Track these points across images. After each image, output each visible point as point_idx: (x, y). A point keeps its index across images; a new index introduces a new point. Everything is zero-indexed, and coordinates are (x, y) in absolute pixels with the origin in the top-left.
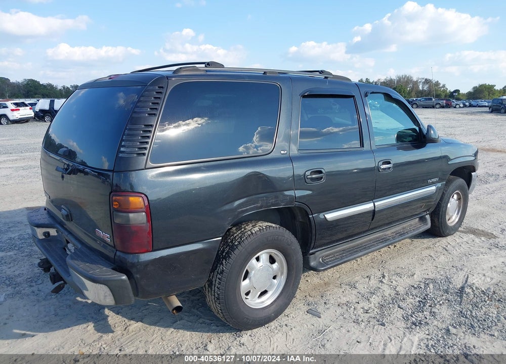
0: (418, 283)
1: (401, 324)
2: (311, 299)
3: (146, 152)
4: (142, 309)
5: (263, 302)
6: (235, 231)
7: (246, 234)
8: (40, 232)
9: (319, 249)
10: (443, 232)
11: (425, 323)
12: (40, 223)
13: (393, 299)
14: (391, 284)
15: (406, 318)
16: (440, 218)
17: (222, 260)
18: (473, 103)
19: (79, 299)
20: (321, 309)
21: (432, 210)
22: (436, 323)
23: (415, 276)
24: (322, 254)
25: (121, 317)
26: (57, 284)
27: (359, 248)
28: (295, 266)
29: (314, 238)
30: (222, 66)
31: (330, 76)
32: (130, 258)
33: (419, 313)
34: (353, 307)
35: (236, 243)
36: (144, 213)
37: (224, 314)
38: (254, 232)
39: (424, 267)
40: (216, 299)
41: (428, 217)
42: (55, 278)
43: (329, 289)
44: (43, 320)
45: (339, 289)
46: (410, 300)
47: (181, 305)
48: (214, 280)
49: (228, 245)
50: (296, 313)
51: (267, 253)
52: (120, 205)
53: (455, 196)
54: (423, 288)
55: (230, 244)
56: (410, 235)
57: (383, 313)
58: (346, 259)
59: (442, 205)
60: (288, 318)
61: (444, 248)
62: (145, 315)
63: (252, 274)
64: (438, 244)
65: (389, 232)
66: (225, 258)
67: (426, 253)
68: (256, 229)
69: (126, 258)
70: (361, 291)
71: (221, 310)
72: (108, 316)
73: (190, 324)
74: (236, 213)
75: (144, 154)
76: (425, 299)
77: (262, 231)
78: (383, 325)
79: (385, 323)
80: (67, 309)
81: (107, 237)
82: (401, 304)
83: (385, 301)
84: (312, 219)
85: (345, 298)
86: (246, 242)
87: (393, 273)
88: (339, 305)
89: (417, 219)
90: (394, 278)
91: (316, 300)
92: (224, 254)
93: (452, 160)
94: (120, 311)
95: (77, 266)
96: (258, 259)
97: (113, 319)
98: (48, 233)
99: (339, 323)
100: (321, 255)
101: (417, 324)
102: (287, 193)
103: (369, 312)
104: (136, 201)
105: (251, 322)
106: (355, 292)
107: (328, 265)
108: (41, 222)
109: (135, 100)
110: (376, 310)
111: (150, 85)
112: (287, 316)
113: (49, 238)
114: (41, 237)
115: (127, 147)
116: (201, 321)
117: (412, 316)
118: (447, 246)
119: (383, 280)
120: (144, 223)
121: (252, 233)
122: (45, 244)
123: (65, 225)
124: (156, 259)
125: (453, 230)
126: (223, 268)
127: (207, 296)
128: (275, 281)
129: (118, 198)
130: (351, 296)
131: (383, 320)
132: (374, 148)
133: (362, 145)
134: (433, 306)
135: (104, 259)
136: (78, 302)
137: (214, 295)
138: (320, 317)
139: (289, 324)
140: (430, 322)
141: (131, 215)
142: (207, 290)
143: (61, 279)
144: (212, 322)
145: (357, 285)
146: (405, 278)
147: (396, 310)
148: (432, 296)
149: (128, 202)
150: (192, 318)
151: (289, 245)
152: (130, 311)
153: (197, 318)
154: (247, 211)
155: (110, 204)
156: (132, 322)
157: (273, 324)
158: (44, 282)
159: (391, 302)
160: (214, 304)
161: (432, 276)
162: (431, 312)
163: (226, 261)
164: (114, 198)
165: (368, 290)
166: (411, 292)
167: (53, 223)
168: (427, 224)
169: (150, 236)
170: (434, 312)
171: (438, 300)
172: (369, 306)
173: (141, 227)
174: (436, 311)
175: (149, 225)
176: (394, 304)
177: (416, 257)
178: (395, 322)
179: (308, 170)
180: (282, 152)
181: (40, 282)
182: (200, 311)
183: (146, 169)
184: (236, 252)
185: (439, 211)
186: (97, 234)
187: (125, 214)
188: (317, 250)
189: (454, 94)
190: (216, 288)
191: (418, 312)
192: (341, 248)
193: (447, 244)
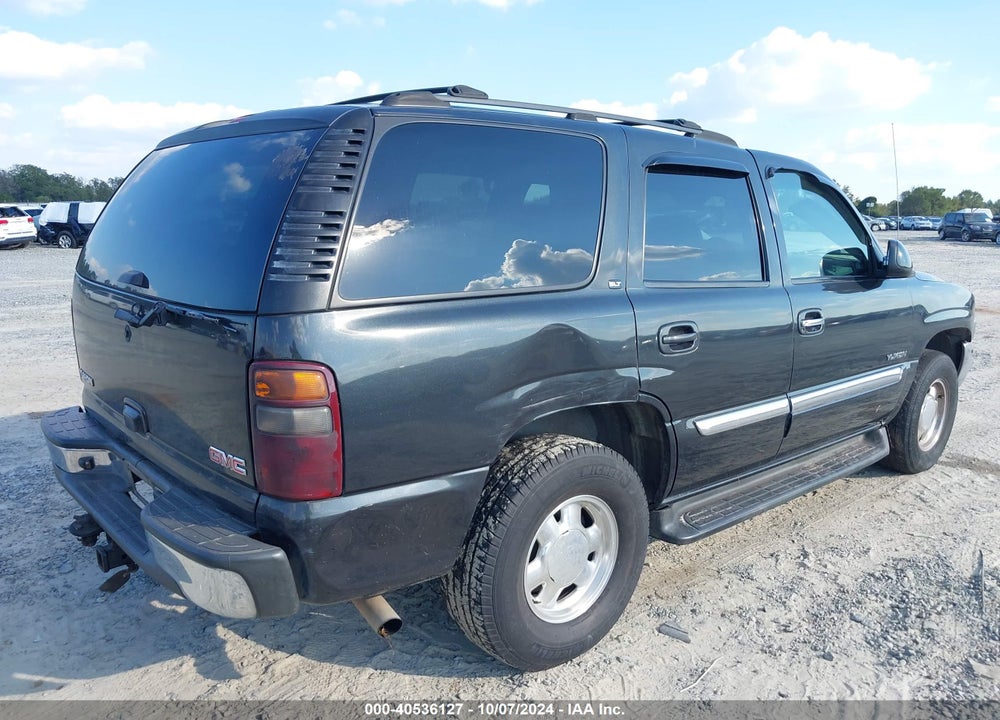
0: (880, 568)
1: (867, 656)
2: (661, 603)
3: (330, 271)
4: (299, 625)
5: (567, 610)
6: (509, 456)
7: (535, 461)
8: (72, 459)
9: (680, 496)
10: (912, 463)
11: (917, 652)
12: (71, 438)
13: (836, 602)
14: (824, 570)
15: (873, 643)
16: (907, 434)
17: (487, 518)
18: (904, 222)
19: (156, 604)
20: (686, 622)
21: (890, 418)
22: (938, 652)
23: (871, 553)
24: (683, 506)
25: (253, 643)
26: (112, 573)
27: (756, 494)
28: (634, 532)
29: (672, 472)
30: (483, 96)
31: (696, 131)
32: (292, 512)
33: (899, 632)
34: (755, 620)
35: (516, 481)
36: (326, 410)
37: (491, 636)
38: (552, 457)
39: (886, 535)
40: (472, 603)
41: (883, 432)
42: (112, 557)
43: (695, 580)
44: (81, 651)
45: (717, 581)
46: (872, 604)
47: (398, 617)
48: (467, 560)
49: (498, 485)
50: (635, 632)
51: (577, 503)
52: (272, 390)
53: (933, 391)
54: (895, 578)
55: (502, 482)
56: (853, 467)
57: (822, 631)
58: (734, 518)
59: (912, 407)
60: (619, 644)
61: (917, 496)
62: (307, 640)
63: (547, 548)
64: (902, 489)
65: (810, 463)
66: (492, 513)
67: (883, 505)
68: (557, 450)
69: (282, 510)
70: (764, 586)
71: (483, 627)
72: (224, 642)
73: (408, 657)
74: (520, 414)
75: (326, 277)
76: (904, 601)
77: (569, 455)
78: (828, 657)
79: (833, 655)
80: (133, 627)
81: (237, 465)
82: (856, 612)
83: (819, 605)
84: (670, 431)
85: (732, 601)
86: (536, 478)
87: (824, 548)
88: (723, 615)
89: (862, 437)
90: (827, 557)
91: (672, 605)
92: (490, 504)
93: (931, 314)
94: (250, 630)
95: (168, 531)
96: (558, 517)
97: (237, 647)
98: (91, 460)
99: (733, 654)
100: (682, 510)
101: (901, 655)
102: (622, 372)
103: (791, 629)
104: (309, 381)
105: (545, 652)
106: (750, 586)
107: (700, 529)
108: (76, 435)
109: (301, 159)
110: (805, 625)
111: (334, 127)
112: (617, 639)
113: (92, 471)
114: (74, 468)
115: (288, 261)
116: (431, 650)
117: (886, 639)
118: (922, 493)
119: (806, 561)
120: (323, 433)
121: (549, 459)
122: (84, 484)
123: (131, 441)
124: (349, 514)
125: (929, 460)
126: (488, 535)
127: (451, 598)
128: (592, 564)
129: (267, 373)
130: (745, 596)
131: (825, 648)
132: (788, 283)
133: (766, 276)
134: (924, 615)
135: (227, 515)
136: (156, 610)
137: (469, 595)
138: (688, 642)
139: (624, 658)
140: (926, 650)
141: (297, 413)
142: (451, 583)
143: (125, 559)
144: (456, 653)
145: (753, 573)
146: (850, 557)
147: (847, 625)
148: (918, 596)
149: (292, 383)
150: (410, 644)
151: (624, 486)
152: (272, 631)
153: (422, 645)
154: (542, 409)
155: (249, 386)
156: (279, 654)
157: (590, 657)
158: (77, 568)
159: (833, 608)
160: (468, 616)
161: (908, 554)
162: (923, 630)
163: (495, 518)
164: (258, 374)
165: (778, 584)
166: (871, 588)
167: (101, 437)
168: (883, 447)
169: (339, 461)
170: (929, 629)
171: (932, 603)
172: (788, 616)
173: (320, 439)
174: (933, 626)
175: (337, 436)
176: (840, 612)
177: (863, 514)
178: (852, 650)
179: (665, 325)
180: (612, 284)
181: (68, 567)
182: (425, 631)
183: (329, 309)
184: (517, 499)
185: (905, 420)
186: (212, 457)
187: (283, 411)
188: (676, 497)
189: (868, 205)
190: (473, 579)
191: (895, 630)
192: (720, 494)
193: (920, 488)
